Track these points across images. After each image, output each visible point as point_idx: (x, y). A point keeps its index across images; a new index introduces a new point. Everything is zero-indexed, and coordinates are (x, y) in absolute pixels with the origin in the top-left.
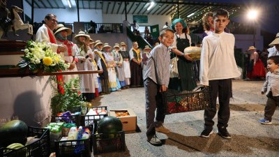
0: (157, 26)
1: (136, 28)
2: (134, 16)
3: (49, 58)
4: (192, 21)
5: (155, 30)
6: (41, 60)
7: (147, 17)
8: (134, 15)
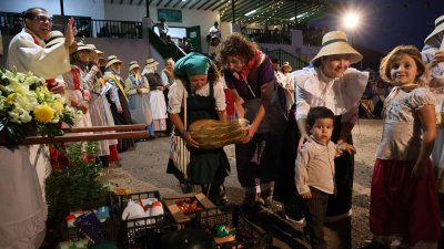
0: (197, 29)
1: (165, 31)
2: (159, 11)
3: (45, 106)
4: (252, 21)
5: (193, 35)
6: (31, 113)
7: (180, 12)
8: (160, 7)
